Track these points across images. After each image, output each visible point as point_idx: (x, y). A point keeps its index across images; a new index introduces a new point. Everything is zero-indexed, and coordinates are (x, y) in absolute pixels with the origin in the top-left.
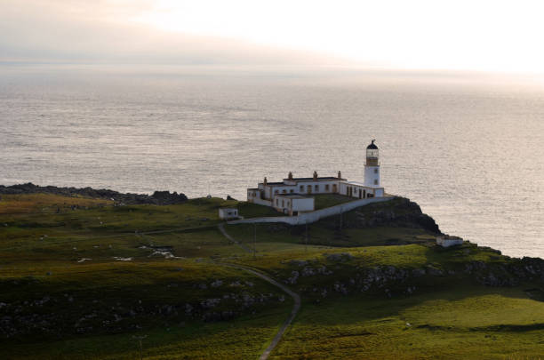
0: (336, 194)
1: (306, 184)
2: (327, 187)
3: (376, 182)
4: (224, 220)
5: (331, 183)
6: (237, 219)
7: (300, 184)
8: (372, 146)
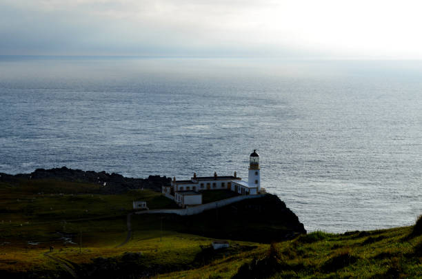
0: (229, 190)
1: (205, 183)
2: (223, 184)
3: (257, 182)
4: (135, 210)
5: (226, 182)
6: (145, 209)
7: (200, 182)
8: (254, 155)
